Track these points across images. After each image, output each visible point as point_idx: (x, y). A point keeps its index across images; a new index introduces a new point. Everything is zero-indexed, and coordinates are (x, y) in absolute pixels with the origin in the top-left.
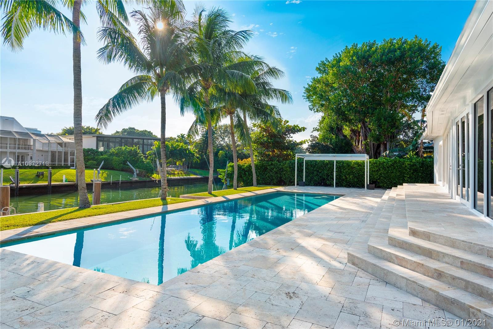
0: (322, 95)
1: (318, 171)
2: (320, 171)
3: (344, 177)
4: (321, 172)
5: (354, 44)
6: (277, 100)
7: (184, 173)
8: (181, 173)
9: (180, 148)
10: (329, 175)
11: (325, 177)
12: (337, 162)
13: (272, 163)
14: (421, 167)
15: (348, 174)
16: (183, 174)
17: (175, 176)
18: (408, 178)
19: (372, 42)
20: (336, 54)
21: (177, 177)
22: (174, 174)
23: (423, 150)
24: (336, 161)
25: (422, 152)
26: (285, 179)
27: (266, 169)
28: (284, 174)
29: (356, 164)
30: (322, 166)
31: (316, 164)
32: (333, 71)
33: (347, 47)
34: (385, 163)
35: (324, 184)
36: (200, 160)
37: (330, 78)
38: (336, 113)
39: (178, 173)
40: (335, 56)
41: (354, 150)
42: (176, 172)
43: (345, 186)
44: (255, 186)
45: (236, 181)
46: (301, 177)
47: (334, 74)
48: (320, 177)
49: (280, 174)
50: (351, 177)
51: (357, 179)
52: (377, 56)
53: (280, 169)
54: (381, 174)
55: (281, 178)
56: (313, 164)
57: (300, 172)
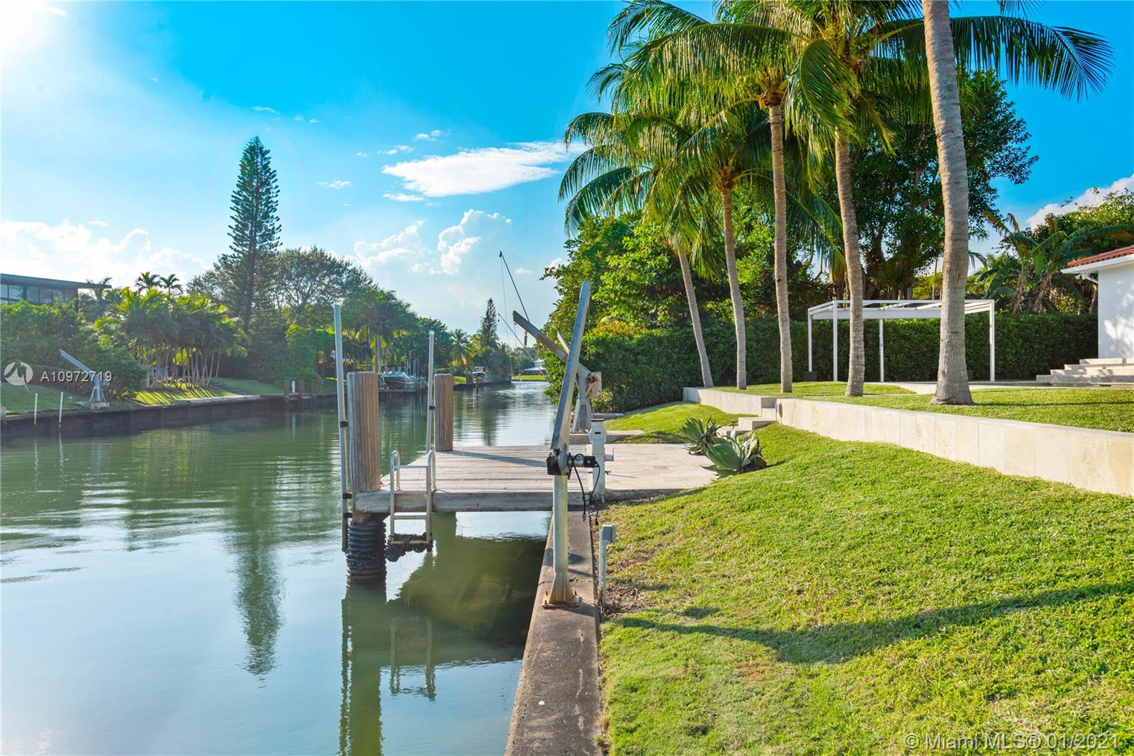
7: (204, 389)
15: (894, 353)
16: (204, 392)
22: (181, 391)
29: (910, 328)
39: (190, 389)
50: (900, 357)
51: (912, 361)
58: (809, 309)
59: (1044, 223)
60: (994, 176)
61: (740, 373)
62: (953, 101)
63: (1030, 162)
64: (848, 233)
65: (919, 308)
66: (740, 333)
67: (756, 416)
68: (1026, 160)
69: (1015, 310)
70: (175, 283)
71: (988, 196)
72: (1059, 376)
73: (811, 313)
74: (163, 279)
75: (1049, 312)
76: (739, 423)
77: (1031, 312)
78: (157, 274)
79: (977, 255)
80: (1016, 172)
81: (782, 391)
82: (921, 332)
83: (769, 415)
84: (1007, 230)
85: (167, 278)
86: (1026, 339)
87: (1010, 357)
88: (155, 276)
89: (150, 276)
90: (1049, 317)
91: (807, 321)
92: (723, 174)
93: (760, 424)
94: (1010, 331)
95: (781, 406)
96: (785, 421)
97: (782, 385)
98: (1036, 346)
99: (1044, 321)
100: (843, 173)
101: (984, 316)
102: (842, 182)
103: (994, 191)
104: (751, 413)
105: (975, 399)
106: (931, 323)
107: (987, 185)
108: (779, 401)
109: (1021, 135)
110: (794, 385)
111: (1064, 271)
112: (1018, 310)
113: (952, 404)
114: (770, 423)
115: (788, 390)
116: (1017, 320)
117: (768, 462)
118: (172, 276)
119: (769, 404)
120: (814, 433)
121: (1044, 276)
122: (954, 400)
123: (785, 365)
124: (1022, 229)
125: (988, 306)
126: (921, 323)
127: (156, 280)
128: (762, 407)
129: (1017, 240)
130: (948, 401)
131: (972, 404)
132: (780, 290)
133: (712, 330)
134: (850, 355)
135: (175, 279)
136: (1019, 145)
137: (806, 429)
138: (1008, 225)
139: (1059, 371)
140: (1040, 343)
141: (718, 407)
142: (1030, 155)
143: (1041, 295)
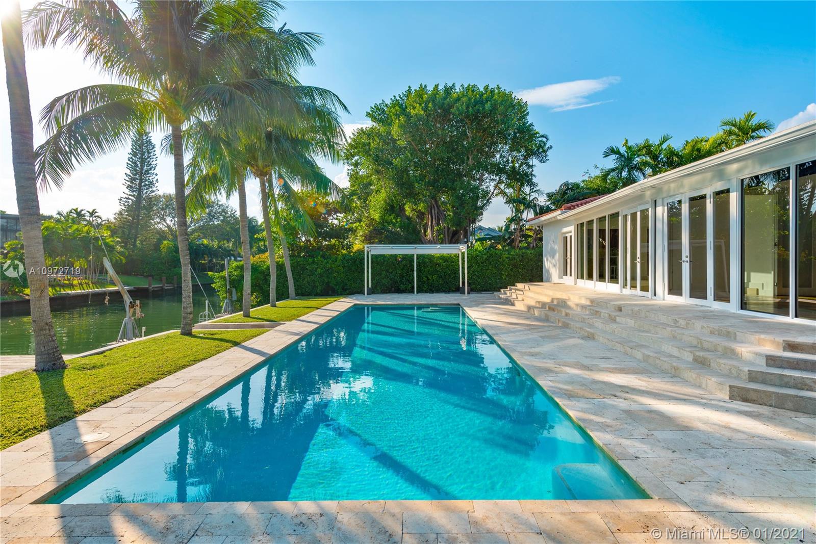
0: (377, 156)
1: (387, 271)
2: (391, 270)
3: (425, 279)
4: (392, 272)
5: (421, 85)
6: (324, 158)
7: (92, 283)
8: (87, 284)
9: (84, 236)
10: (403, 277)
11: (398, 279)
12: (419, 256)
13: (313, 261)
14: (521, 261)
15: (430, 274)
16: (91, 285)
17: (74, 290)
18: (506, 276)
19: (450, 85)
20: (395, 96)
21: (80, 291)
22: (71, 286)
23: (520, 238)
24: (417, 255)
25: (518, 241)
26: (336, 285)
27: (304, 269)
28: (335, 277)
29: (441, 259)
30: (393, 263)
31: (384, 261)
32: (399, 120)
33: (409, 87)
34: (478, 256)
35: (395, 290)
36: (126, 257)
37: (395, 131)
38: (397, 185)
39: (81, 284)
40: (393, 98)
41: (423, 240)
42: (75, 282)
43: (426, 292)
44: (292, 299)
45: (275, 292)
46: (362, 281)
47: (401, 126)
48: (391, 279)
49: (328, 277)
50: (434, 277)
51: (443, 279)
52: (461, 107)
53: (328, 270)
54: (473, 272)
55: (328, 283)
56: (380, 260)
57: (359, 272)
70: (96, 214)
74: (89, 212)
78: (83, 209)
85: (91, 211)
88: (82, 210)
89: (79, 210)
118: (94, 210)
127: (83, 212)
135: (96, 212)
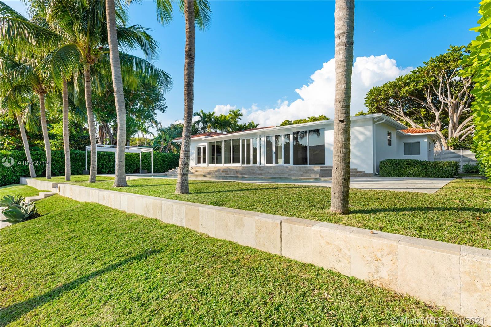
58: (86, 147)
59: (170, 126)
60: (156, 109)
61: (48, 172)
62: (120, 82)
63: (166, 107)
64: (90, 121)
65: (129, 149)
66: (48, 155)
67: (50, 191)
68: (165, 107)
69: (160, 151)
71: (154, 115)
72: (171, 172)
73: (87, 148)
75: (170, 152)
76: (40, 195)
77: (165, 152)
79: (151, 133)
80: (162, 109)
81: (65, 180)
82: (130, 157)
83: (54, 191)
84: (158, 127)
86: (163, 161)
87: (159, 166)
90: (170, 154)
91: (85, 151)
92: (40, 87)
93: (49, 195)
94: (159, 158)
95: (59, 187)
96: (61, 194)
97: (65, 177)
98: (166, 163)
99: (169, 155)
100: (88, 98)
101: (150, 153)
102: (87, 101)
103: (156, 114)
104: (48, 190)
105: (129, 183)
106: (134, 154)
107: (154, 112)
108: (59, 185)
109: (163, 99)
110: (72, 177)
111: (173, 141)
112: (161, 152)
113: (120, 186)
114: (54, 194)
115: (68, 179)
116: (161, 155)
117: (42, 214)
119: (55, 186)
120: (70, 199)
121: (169, 142)
122: (120, 185)
123: (67, 169)
124: (163, 127)
125: (151, 150)
126: (131, 154)
128: (52, 187)
129: (161, 130)
130: (118, 186)
131: (127, 186)
132: (65, 139)
133: (38, 153)
134: (91, 167)
136: (162, 102)
137: (68, 197)
138: (159, 125)
139: (171, 170)
140: (167, 162)
141: (35, 187)
142: (166, 105)
143: (168, 147)
